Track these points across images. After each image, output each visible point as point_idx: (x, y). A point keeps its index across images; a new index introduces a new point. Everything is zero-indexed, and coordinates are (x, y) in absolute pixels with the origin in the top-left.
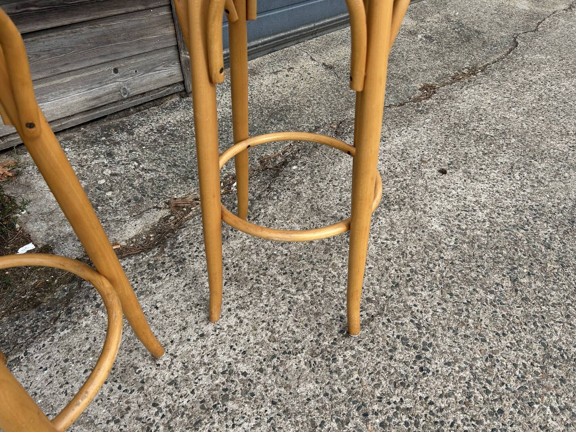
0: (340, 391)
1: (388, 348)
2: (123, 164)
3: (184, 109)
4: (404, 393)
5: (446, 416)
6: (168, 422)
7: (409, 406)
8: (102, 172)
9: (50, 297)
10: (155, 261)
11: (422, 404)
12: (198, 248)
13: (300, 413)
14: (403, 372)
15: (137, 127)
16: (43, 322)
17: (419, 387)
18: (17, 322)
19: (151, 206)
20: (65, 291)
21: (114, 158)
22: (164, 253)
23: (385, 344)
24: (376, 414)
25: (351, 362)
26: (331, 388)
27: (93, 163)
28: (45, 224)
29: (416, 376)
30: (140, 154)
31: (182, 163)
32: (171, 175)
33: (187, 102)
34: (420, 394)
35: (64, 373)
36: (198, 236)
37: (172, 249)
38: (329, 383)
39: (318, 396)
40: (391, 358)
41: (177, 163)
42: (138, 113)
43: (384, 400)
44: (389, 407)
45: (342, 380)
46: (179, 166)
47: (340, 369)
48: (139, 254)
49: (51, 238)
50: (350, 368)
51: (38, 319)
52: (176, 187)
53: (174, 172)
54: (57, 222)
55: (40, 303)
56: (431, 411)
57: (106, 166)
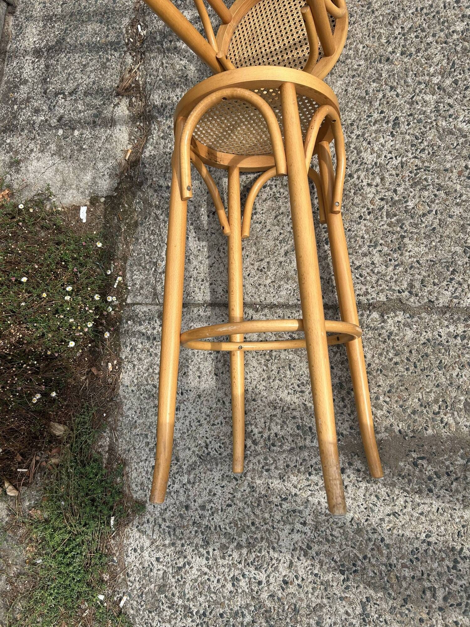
0: (360, 65)
1: (365, 9)
2: (54, 106)
3: (28, 20)
4: (400, 22)
5: (438, 6)
6: (282, 184)
7: (409, 26)
8: (51, 126)
9: (136, 214)
10: (163, 132)
11: (417, 16)
12: (176, 95)
13: (348, 102)
14: (388, 11)
15: (21, 73)
16: (153, 226)
17: (406, 8)
18: (140, 241)
19: (112, 109)
20: (139, 202)
21: (43, 110)
22: (161, 122)
23: (361, 8)
24: (393, 52)
25: (350, 44)
26: (352, 70)
27: (37, 128)
28: (71, 191)
29: (399, 5)
30: (53, 86)
31: (86, 58)
32: (92, 76)
33: (22, 11)
34: (410, 12)
35: (199, 229)
36: (166, 89)
37: (163, 114)
38: (349, 69)
39: (349, 82)
40: (373, 12)
41: (84, 63)
42: (6, 63)
43: (392, 40)
44: (397, 40)
45: (355, 59)
46: (88, 63)
47: (347, 55)
48: (147, 140)
49: (87, 192)
50: (353, 46)
51: (148, 228)
52: (107, 79)
53: (91, 72)
54: (75, 182)
55: (136, 222)
56: (426, 14)
57: (47, 120)
